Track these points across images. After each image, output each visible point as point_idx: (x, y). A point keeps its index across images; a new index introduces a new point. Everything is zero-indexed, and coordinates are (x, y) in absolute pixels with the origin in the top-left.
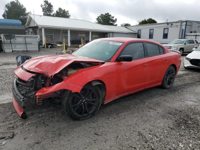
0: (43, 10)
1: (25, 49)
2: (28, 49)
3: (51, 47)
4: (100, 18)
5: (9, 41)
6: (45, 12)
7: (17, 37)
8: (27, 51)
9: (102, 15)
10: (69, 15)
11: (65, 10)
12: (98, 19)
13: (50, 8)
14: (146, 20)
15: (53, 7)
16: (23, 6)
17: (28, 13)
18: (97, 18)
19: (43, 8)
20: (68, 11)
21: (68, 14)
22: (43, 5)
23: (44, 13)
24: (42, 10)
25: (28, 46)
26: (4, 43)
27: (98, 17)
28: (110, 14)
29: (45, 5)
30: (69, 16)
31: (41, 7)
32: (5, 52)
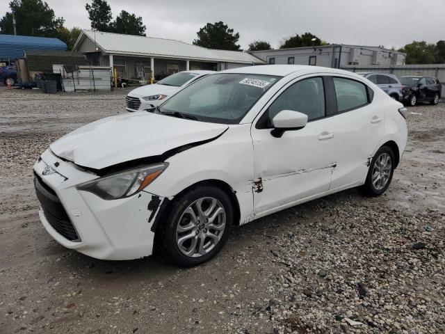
0: (91, 16)
1: (93, 88)
2: (96, 88)
3: (125, 86)
4: (204, 31)
5: (70, 75)
6: (95, 20)
7: (81, 69)
8: (95, 90)
9: (209, 24)
10: (143, 26)
11: (133, 15)
12: (200, 33)
13: (105, 12)
14: (300, 36)
15: (110, 9)
16: (47, 5)
17: (58, 21)
18: (199, 31)
19: (90, 13)
20: (140, 18)
21: (141, 23)
22: (91, 5)
23: (92, 23)
24: (88, 15)
25: (97, 83)
26: (64, 78)
27: (201, 30)
28: (224, 24)
29: (94, 5)
30: (143, 28)
31: (87, 9)
32: (65, 91)
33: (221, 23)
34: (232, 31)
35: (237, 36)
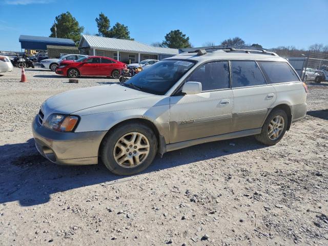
12: (167, 37)
13: (106, 23)
15: (109, 22)
16: (75, 19)
22: (99, 19)
24: (97, 24)
31: (96, 21)
33: (178, 31)
34: (185, 35)
35: (188, 38)
